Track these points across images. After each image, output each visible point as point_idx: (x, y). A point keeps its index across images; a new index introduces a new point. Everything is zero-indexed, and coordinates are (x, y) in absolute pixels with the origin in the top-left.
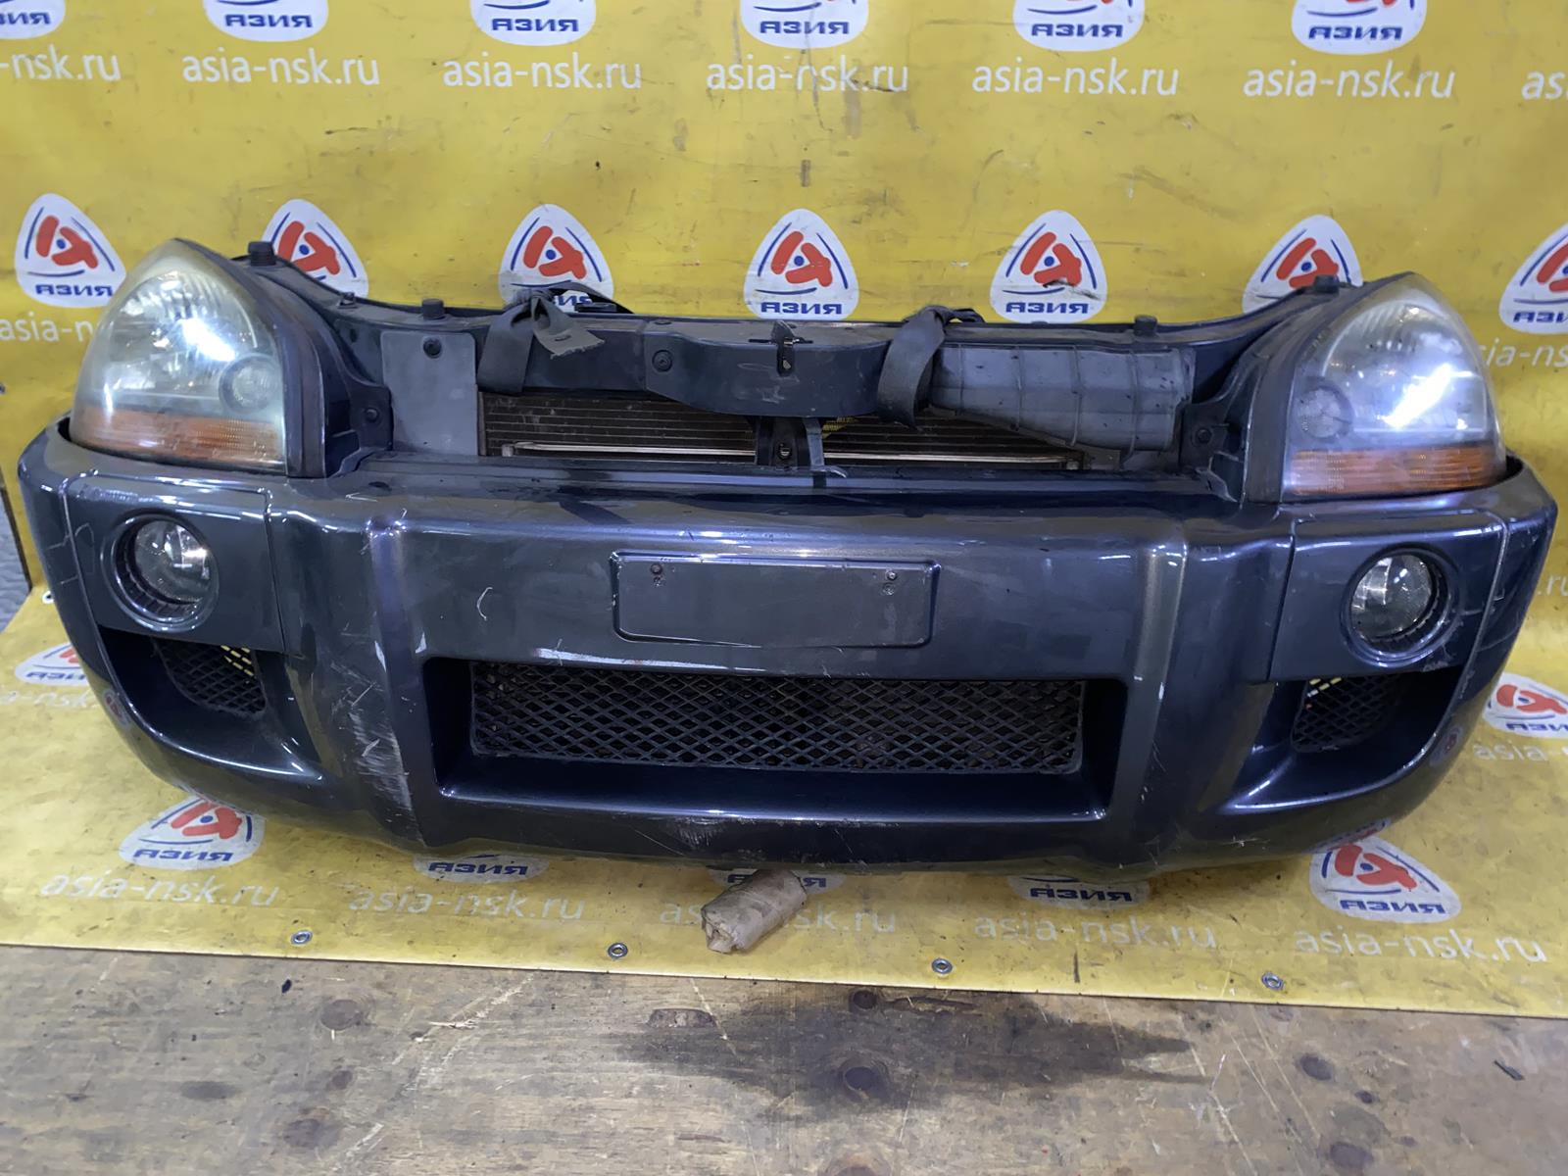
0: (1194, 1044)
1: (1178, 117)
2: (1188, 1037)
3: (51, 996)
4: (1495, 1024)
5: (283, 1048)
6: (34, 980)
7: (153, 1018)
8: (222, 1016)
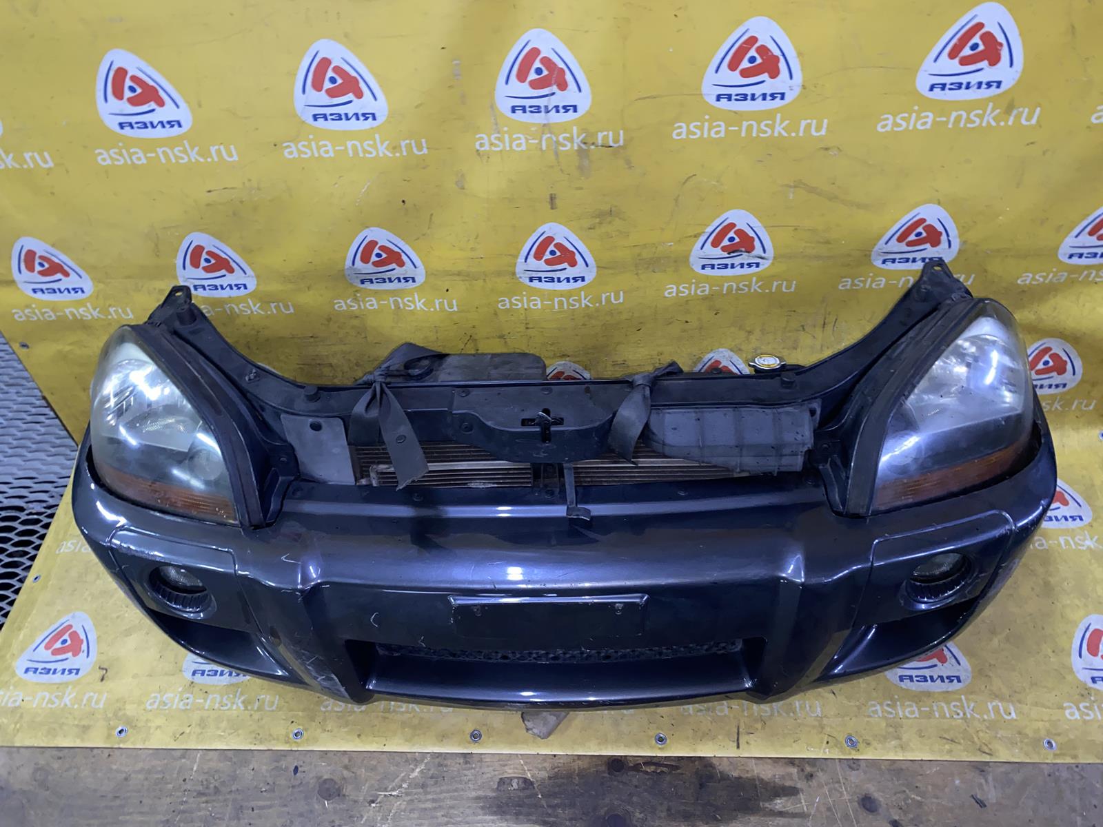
0: (802, 790)
1: (827, 149)
2: (799, 786)
3: (170, 783)
4: (977, 768)
5: (301, 815)
6: (158, 772)
7: (228, 797)
8: (264, 794)
